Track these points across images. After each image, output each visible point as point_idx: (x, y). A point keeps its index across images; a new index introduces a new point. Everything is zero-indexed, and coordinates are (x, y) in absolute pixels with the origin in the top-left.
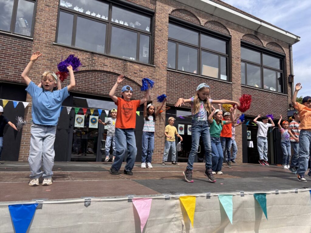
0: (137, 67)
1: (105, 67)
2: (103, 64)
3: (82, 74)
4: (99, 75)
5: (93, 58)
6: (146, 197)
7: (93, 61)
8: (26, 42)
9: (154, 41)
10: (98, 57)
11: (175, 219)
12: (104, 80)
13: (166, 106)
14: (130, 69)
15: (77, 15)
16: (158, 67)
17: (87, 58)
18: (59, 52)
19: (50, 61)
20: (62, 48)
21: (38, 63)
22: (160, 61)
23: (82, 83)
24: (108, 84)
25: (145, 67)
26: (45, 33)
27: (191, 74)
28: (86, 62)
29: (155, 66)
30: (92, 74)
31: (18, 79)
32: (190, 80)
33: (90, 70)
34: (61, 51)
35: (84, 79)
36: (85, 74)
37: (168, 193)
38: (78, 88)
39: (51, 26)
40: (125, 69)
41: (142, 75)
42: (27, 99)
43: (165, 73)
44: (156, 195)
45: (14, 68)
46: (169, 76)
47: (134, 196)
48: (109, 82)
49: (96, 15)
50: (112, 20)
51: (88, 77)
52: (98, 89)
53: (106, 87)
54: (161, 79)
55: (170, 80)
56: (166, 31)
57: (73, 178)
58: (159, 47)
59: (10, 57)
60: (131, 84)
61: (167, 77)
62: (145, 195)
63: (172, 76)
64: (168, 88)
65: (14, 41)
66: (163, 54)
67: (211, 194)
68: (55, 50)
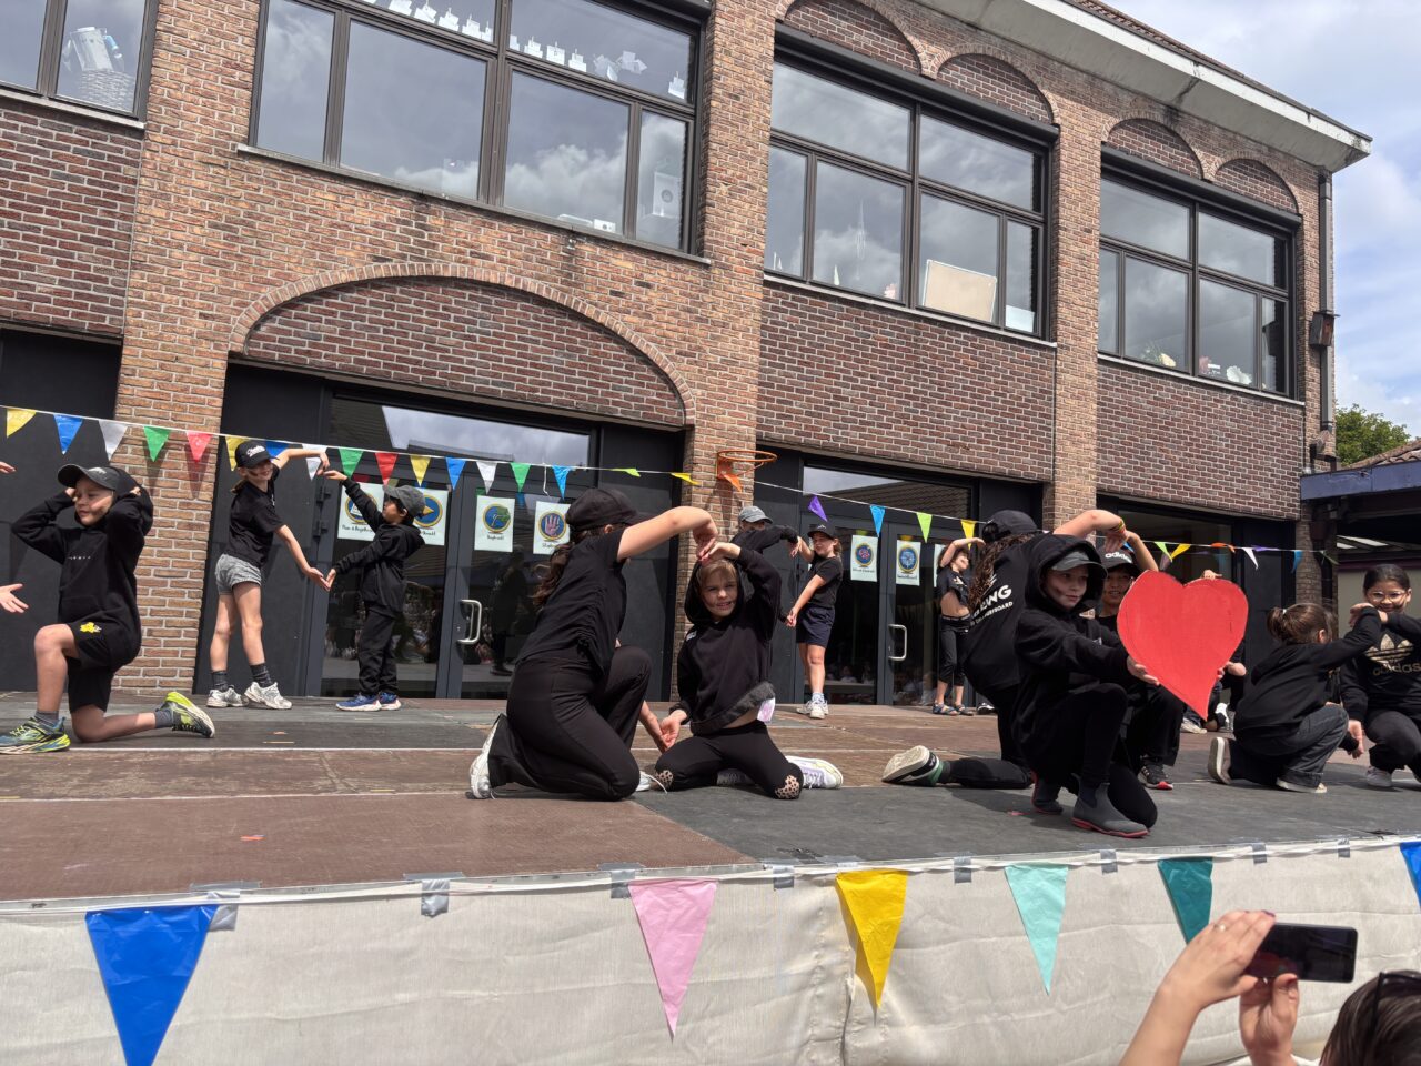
0: (623, 263)
1: (479, 261)
2: (469, 250)
3: (374, 295)
4: (450, 302)
5: (425, 219)
6: (691, 874)
7: (423, 236)
8: (113, 140)
9: (707, 147)
10: (446, 216)
11: (820, 975)
12: (474, 323)
13: (759, 447)
14: (595, 274)
15: (350, 16)
16: (723, 267)
17: (398, 221)
18: (266, 191)
19: (223, 232)
20: (280, 171)
21: (168, 242)
22: (730, 238)
23: (371, 337)
24: (492, 342)
25: (663, 264)
26: (201, 100)
27: (872, 302)
28: (391, 237)
29: (708, 261)
30: (421, 296)
31: (76, 315)
32: (869, 330)
33: (410, 277)
34: (275, 185)
35: (382, 317)
36: (385, 294)
37: (782, 858)
38: (357, 361)
39: (226, 64)
40: (570, 272)
41: (650, 302)
42: (121, 409)
43: (754, 295)
44: (735, 866)
45: (59, 263)
46: (774, 309)
47: (637, 871)
48: (495, 334)
49: (437, 17)
50: (514, 44)
51: (400, 308)
52: (446, 368)
53: (482, 357)
54: (737, 326)
55: (775, 330)
56: (761, 99)
57: (348, 780)
58: (730, 172)
59: (40, 211)
60: (598, 346)
61: (764, 313)
62: (687, 865)
63: (785, 311)
64: (765, 363)
65: (58, 137)
66: (747, 206)
67: (973, 861)
68: (250, 179)
